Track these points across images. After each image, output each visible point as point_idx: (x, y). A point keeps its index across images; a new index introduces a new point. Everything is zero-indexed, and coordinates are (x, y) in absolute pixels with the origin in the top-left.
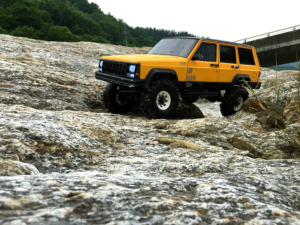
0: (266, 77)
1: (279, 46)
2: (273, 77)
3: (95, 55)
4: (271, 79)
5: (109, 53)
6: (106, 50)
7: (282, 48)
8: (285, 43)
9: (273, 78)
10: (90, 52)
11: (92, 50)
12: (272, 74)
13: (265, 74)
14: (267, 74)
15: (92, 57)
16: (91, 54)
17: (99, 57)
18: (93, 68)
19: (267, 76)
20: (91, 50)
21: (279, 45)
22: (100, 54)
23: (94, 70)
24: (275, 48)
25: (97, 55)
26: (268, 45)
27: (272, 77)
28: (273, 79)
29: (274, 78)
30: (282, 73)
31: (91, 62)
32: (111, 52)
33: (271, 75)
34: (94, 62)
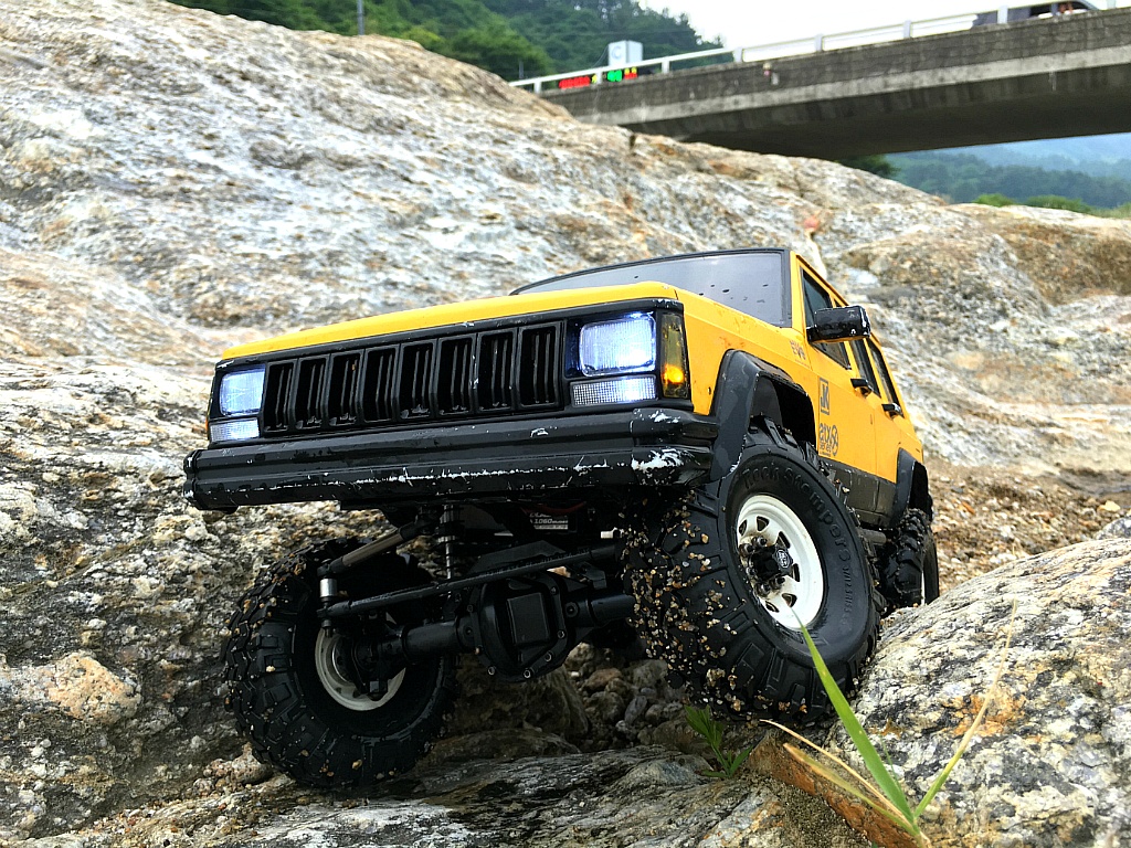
0: (896, 232)
1: (942, 79)
2: (926, 236)
3: (60, 59)
4: (914, 243)
5: (146, 54)
6: (132, 37)
7: (950, 86)
8: (965, 68)
9: (922, 240)
10: (36, 38)
11: (50, 32)
12: (921, 218)
13: (892, 218)
14: (899, 219)
15: (39, 67)
16: (37, 52)
17: (82, 72)
18: (24, 131)
19: (897, 229)
20: (45, 29)
21: (940, 73)
22: (91, 58)
23: (28, 142)
24: (925, 84)
25: (76, 61)
26: (902, 69)
27: (919, 234)
28: (926, 244)
29: (930, 240)
30: (962, 218)
31: (28, 95)
32: (156, 51)
33: (917, 222)
34: (40, 97)
